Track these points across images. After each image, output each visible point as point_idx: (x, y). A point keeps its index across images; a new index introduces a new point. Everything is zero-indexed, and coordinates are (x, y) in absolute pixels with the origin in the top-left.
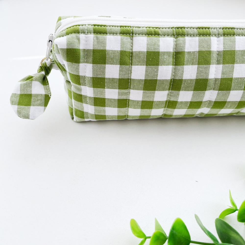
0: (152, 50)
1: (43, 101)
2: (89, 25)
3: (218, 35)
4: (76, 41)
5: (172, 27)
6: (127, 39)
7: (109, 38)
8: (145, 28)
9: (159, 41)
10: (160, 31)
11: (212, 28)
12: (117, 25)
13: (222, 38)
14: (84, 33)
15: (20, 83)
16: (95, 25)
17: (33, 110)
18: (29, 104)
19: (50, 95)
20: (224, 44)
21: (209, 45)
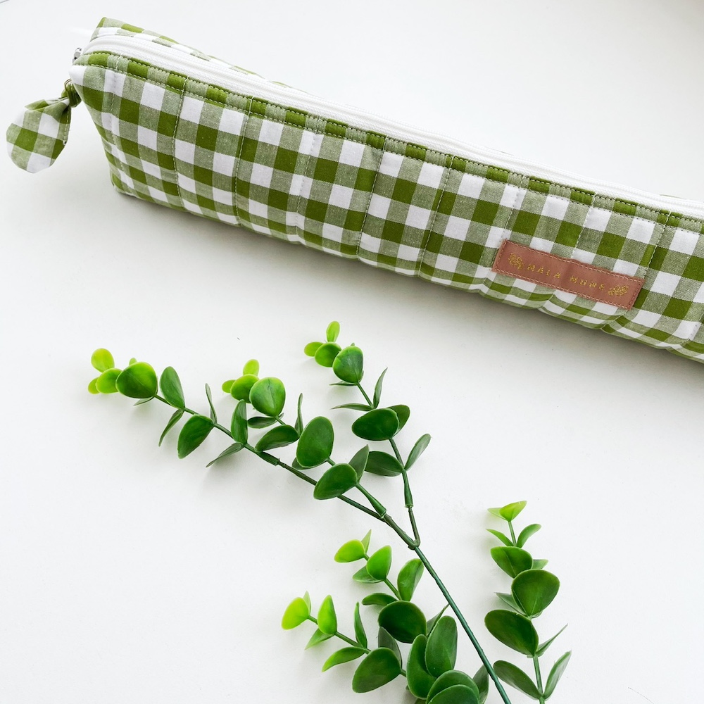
0: (207, 124)
1: (52, 150)
2: (124, 57)
3: (316, 130)
4: (98, 77)
5: (249, 95)
6: (174, 96)
7: (149, 87)
8: (206, 86)
9: (221, 113)
10: (228, 97)
11: (310, 116)
12: (166, 68)
13: (322, 136)
14: (112, 68)
15: (26, 109)
16: (133, 60)
17: (35, 158)
18: (30, 148)
19: (64, 141)
20: (322, 147)
21: (297, 142)
